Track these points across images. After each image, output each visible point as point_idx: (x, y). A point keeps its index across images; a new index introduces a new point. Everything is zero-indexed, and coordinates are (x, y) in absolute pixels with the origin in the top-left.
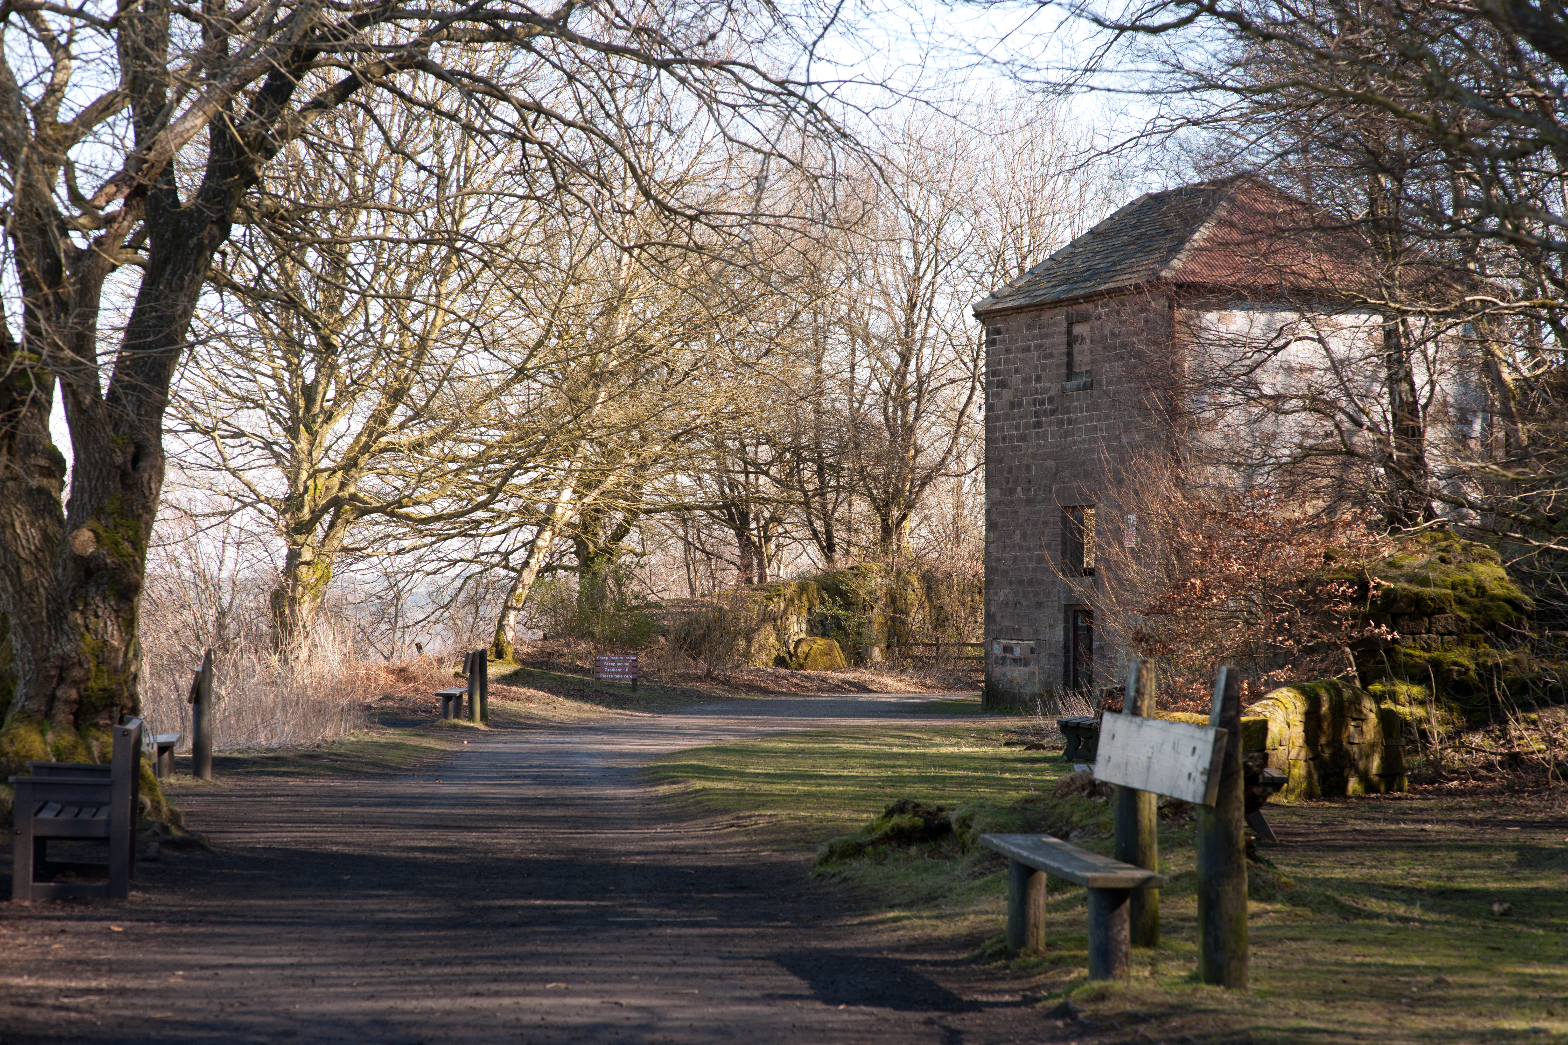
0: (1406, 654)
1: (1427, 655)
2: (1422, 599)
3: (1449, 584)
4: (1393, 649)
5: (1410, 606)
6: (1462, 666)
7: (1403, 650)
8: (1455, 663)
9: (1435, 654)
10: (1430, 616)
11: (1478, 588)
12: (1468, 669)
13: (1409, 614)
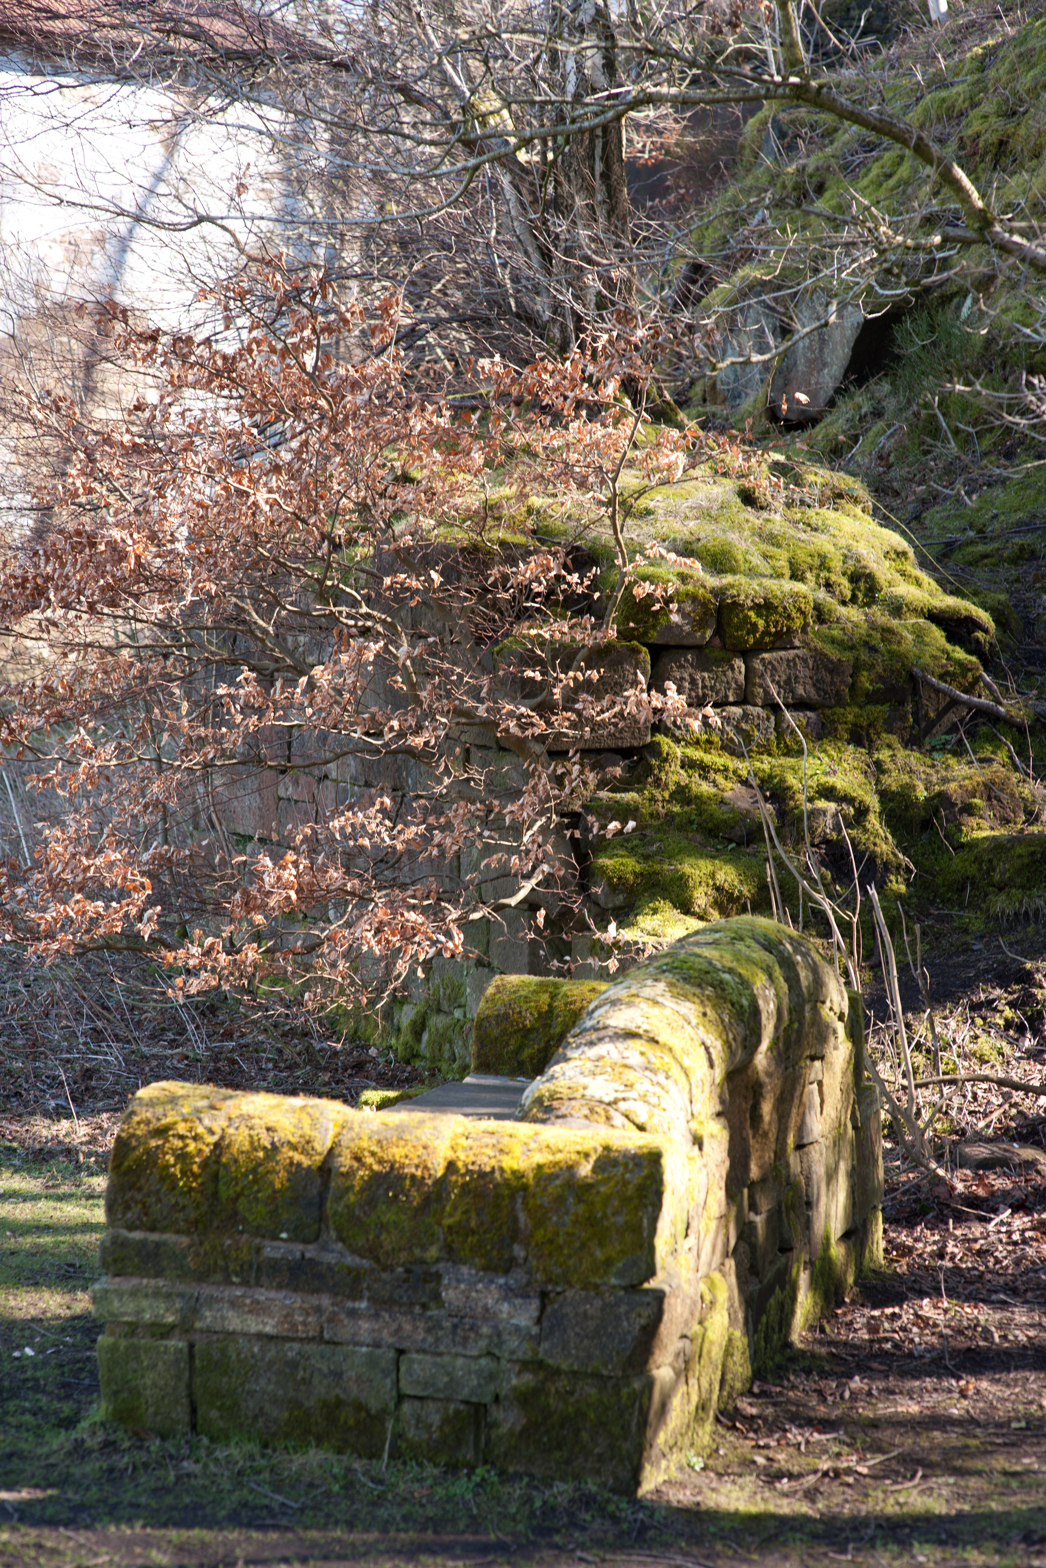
0: (688, 764)
1: (743, 767)
2: (736, 605)
3: (783, 564)
4: (654, 749)
5: (701, 624)
6: (846, 799)
7: (678, 751)
8: (828, 793)
9: (765, 764)
10: (747, 654)
11: (854, 578)
12: (862, 812)
13: (698, 648)
